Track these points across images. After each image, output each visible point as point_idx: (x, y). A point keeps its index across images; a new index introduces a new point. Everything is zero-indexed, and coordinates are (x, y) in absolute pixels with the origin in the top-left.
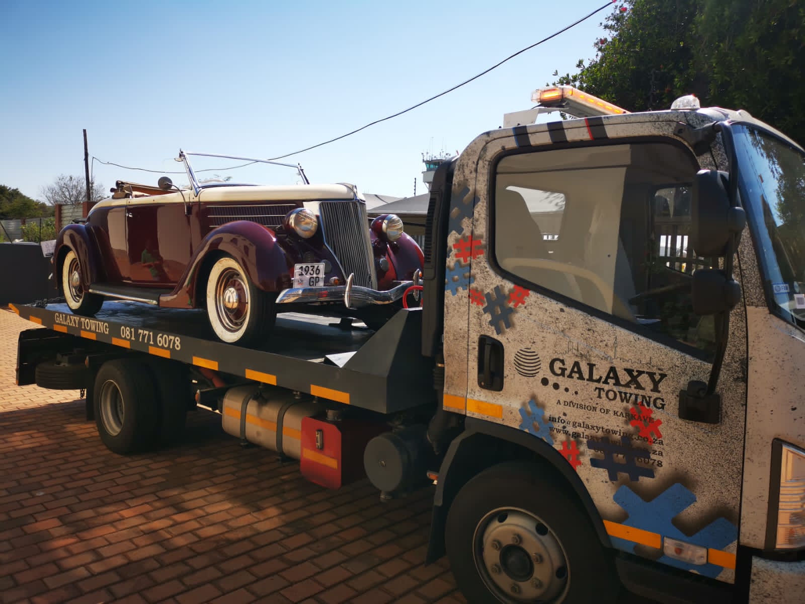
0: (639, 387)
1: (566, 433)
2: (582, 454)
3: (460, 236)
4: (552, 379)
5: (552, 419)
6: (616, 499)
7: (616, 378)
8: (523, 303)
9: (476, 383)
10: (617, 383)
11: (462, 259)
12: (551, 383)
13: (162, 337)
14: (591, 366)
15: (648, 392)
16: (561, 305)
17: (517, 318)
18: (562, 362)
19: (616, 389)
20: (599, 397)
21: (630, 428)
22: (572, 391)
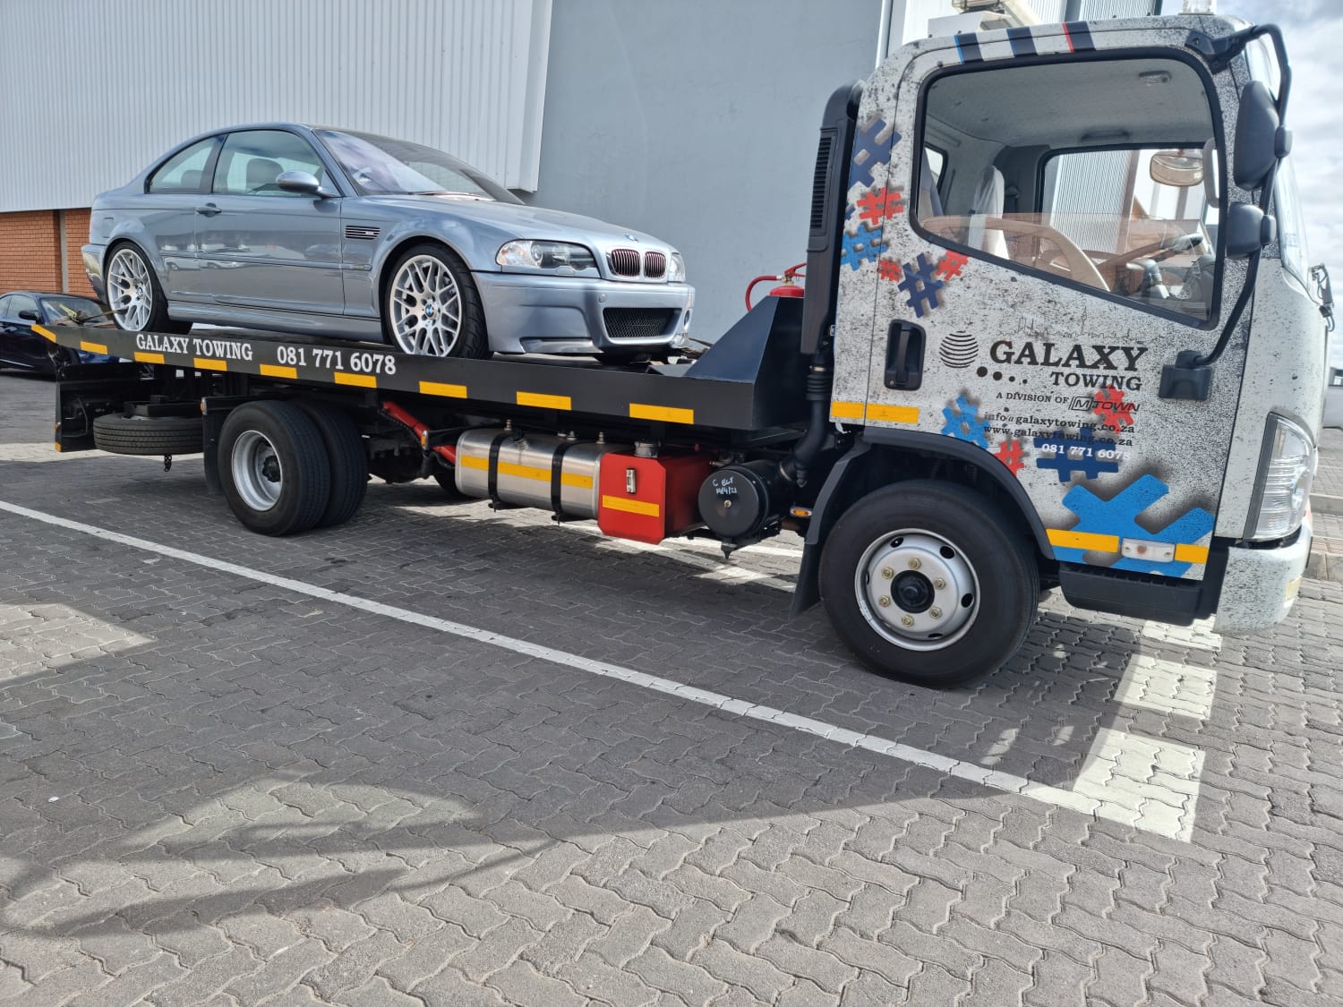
0: (1110, 366)
1: (1006, 432)
2: (1027, 455)
3: (868, 190)
4: (992, 367)
5: (989, 417)
6: (1066, 502)
7: (1081, 358)
8: (958, 273)
9: (881, 383)
10: (1082, 365)
11: (870, 221)
12: (990, 373)
13: (359, 358)
14: (1049, 346)
15: (1121, 371)
16: (1013, 273)
17: (947, 294)
18: (1009, 345)
19: (1080, 371)
20: (1056, 383)
21: (1093, 417)
22: (1019, 379)
